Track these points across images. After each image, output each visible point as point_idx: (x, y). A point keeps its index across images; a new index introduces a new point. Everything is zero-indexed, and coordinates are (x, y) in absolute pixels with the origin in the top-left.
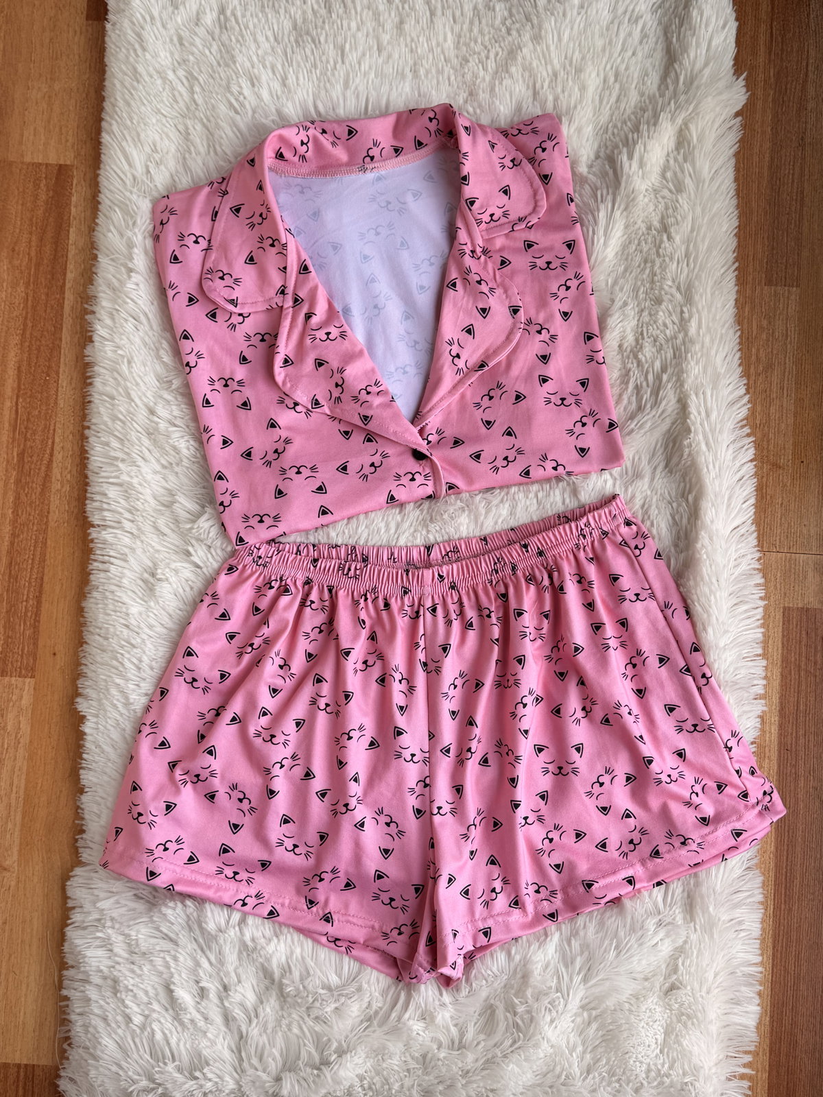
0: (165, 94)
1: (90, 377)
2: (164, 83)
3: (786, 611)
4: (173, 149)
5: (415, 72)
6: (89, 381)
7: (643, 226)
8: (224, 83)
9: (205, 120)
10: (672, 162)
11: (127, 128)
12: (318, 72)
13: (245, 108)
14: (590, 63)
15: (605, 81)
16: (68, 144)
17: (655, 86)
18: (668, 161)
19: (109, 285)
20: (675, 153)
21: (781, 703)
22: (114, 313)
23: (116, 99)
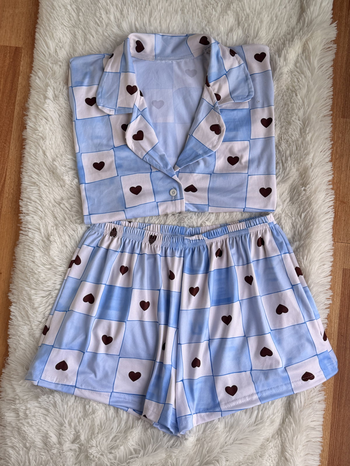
0: (66, 16)
1: (24, 145)
2: (66, 11)
3: (344, 270)
4: (68, 41)
5: (182, 10)
6: (24, 147)
7: (285, 88)
8: (93, 12)
9: (83, 29)
10: (300, 59)
11: (47, 30)
12: (138, 8)
13: (102, 23)
14: (264, 10)
15: (271, 19)
16: (21, 38)
17: (295, 23)
18: (298, 58)
19: (35, 104)
20: (302, 55)
21: (340, 314)
22: (36, 116)
23: (43, 17)
